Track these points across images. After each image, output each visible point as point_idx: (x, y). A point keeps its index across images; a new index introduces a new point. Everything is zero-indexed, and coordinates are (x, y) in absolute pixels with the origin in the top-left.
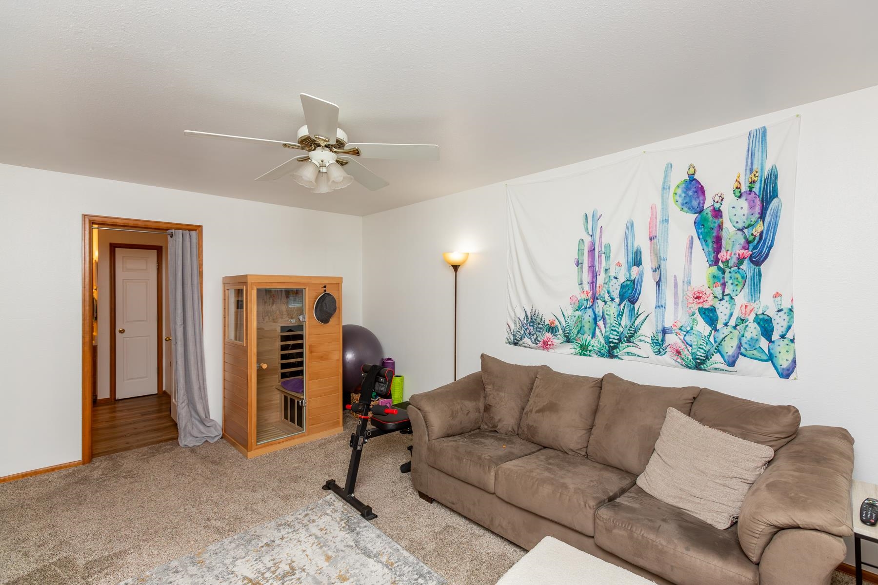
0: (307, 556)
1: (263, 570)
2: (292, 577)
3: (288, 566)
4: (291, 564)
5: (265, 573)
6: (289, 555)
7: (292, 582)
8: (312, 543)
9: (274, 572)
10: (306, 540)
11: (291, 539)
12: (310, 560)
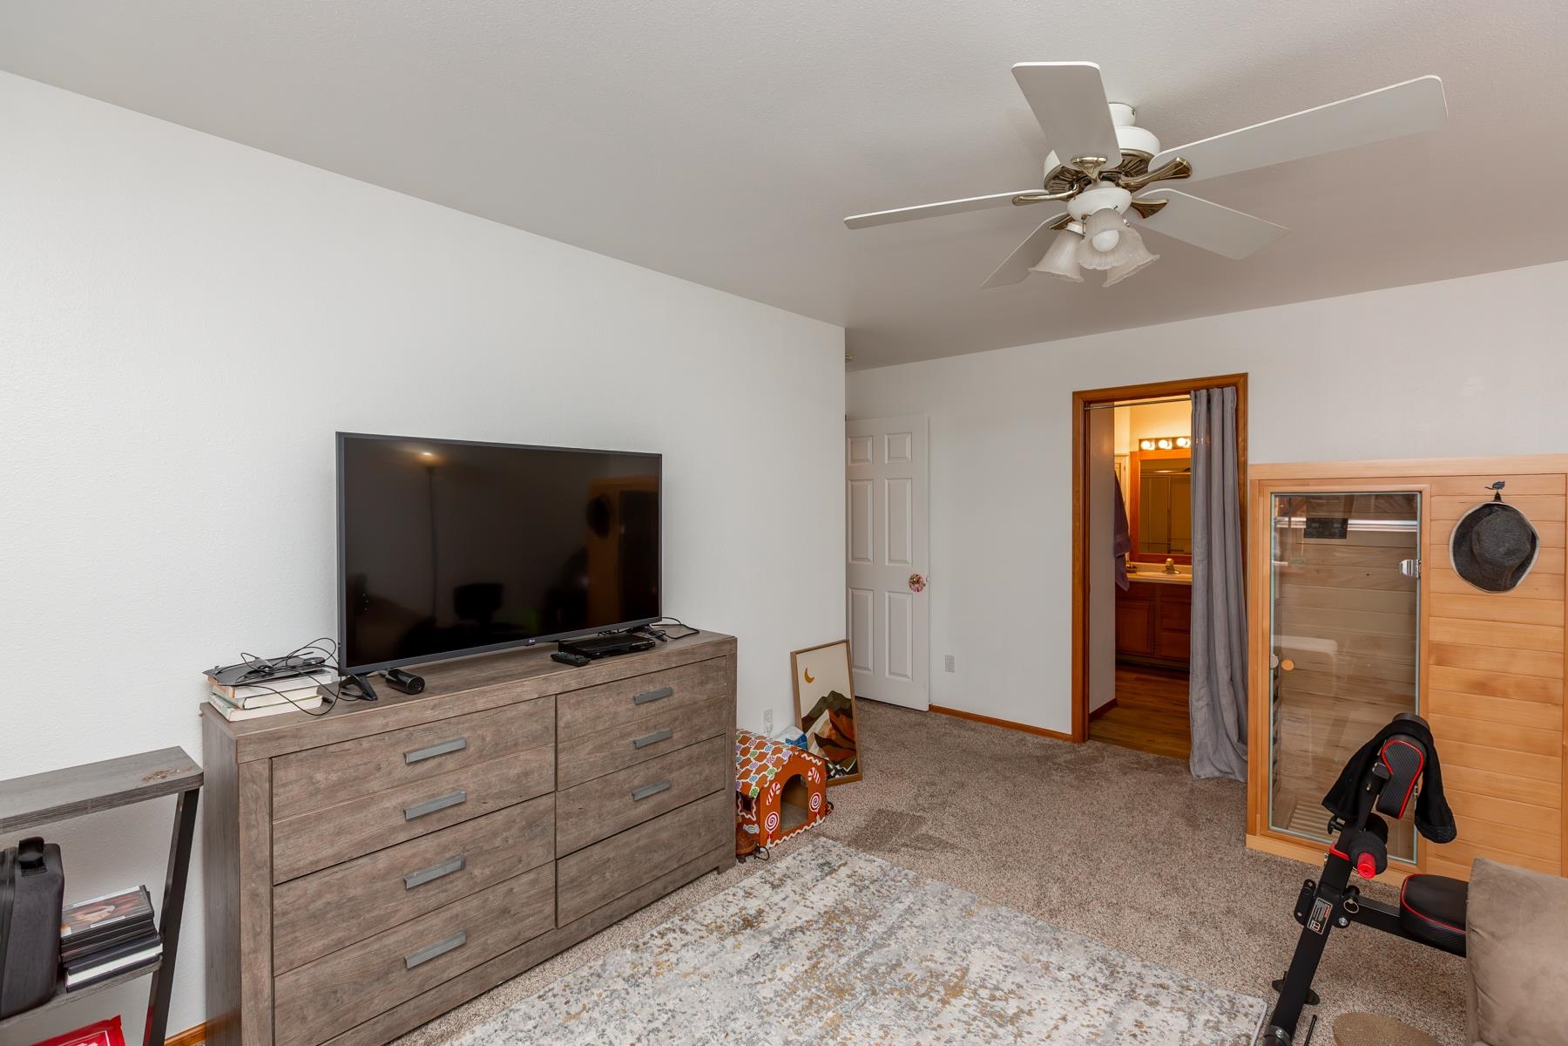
0: (1056, 1027)
1: (990, 983)
2: (995, 1026)
3: (1015, 1010)
4: (1023, 1011)
5: (986, 988)
6: (1042, 1002)
7: (985, 1029)
8: (1092, 1023)
9: (993, 998)
10: (1094, 1012)
11: (1080, 990)
12: (1049, 1037)
